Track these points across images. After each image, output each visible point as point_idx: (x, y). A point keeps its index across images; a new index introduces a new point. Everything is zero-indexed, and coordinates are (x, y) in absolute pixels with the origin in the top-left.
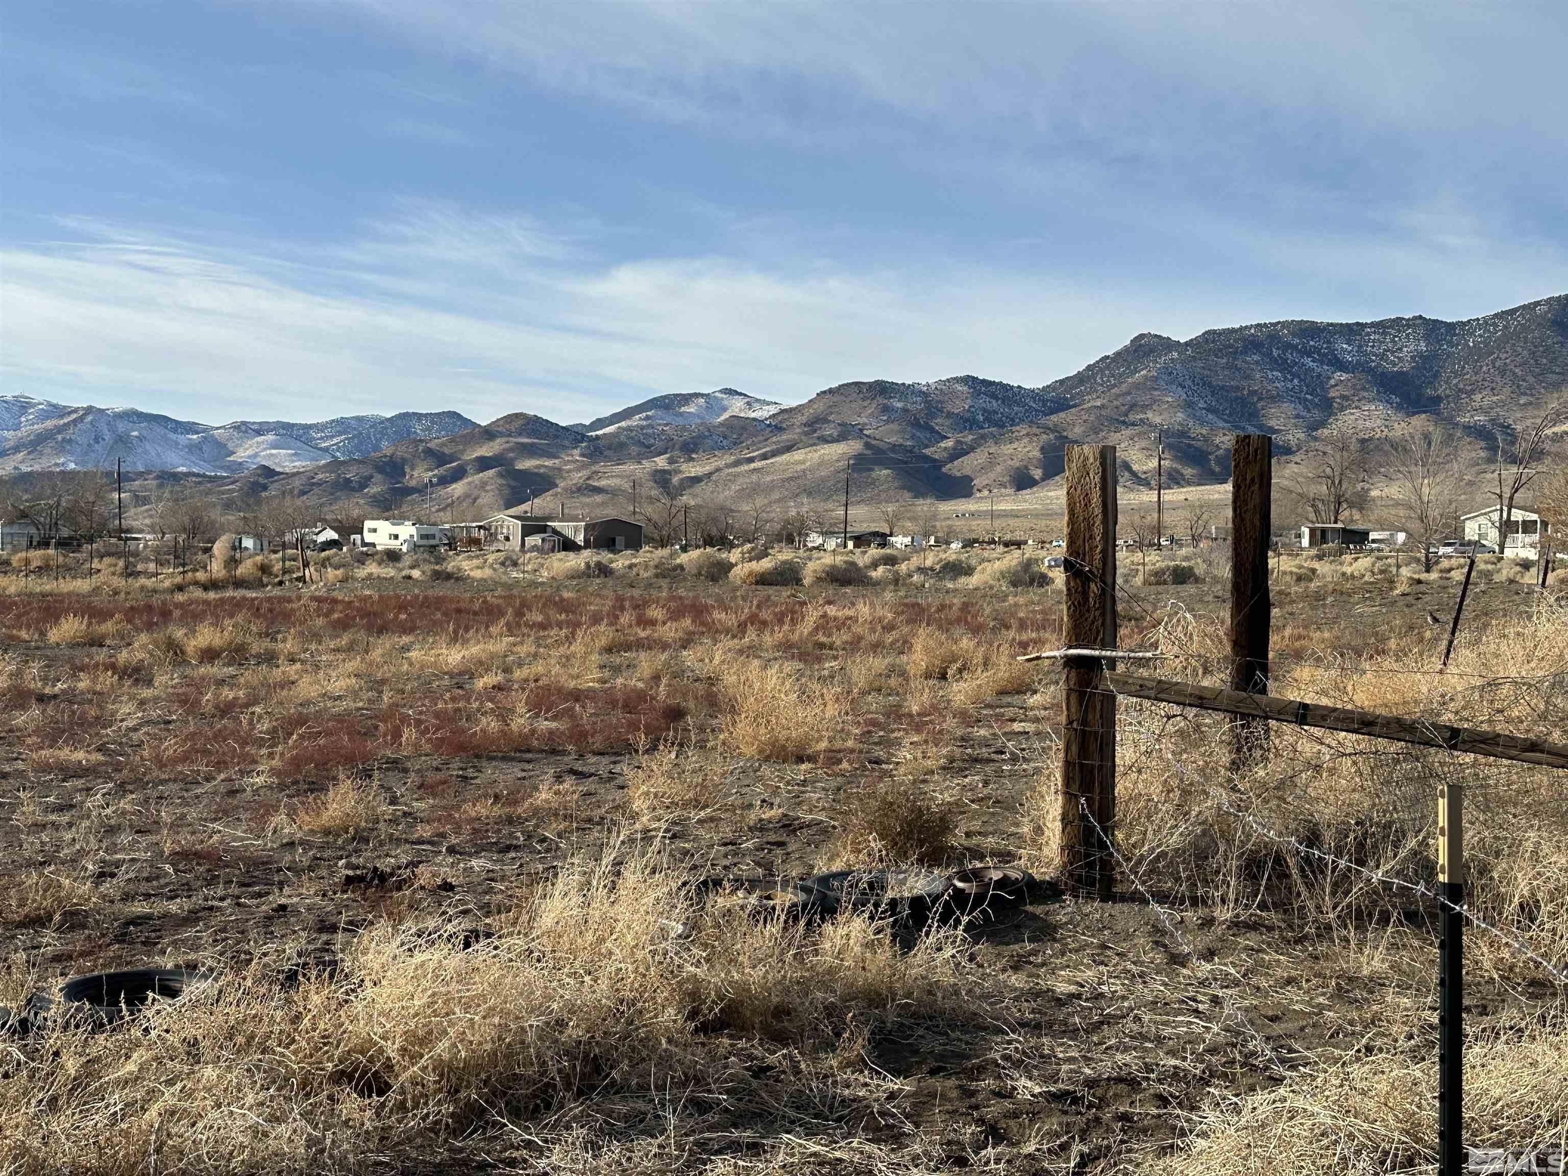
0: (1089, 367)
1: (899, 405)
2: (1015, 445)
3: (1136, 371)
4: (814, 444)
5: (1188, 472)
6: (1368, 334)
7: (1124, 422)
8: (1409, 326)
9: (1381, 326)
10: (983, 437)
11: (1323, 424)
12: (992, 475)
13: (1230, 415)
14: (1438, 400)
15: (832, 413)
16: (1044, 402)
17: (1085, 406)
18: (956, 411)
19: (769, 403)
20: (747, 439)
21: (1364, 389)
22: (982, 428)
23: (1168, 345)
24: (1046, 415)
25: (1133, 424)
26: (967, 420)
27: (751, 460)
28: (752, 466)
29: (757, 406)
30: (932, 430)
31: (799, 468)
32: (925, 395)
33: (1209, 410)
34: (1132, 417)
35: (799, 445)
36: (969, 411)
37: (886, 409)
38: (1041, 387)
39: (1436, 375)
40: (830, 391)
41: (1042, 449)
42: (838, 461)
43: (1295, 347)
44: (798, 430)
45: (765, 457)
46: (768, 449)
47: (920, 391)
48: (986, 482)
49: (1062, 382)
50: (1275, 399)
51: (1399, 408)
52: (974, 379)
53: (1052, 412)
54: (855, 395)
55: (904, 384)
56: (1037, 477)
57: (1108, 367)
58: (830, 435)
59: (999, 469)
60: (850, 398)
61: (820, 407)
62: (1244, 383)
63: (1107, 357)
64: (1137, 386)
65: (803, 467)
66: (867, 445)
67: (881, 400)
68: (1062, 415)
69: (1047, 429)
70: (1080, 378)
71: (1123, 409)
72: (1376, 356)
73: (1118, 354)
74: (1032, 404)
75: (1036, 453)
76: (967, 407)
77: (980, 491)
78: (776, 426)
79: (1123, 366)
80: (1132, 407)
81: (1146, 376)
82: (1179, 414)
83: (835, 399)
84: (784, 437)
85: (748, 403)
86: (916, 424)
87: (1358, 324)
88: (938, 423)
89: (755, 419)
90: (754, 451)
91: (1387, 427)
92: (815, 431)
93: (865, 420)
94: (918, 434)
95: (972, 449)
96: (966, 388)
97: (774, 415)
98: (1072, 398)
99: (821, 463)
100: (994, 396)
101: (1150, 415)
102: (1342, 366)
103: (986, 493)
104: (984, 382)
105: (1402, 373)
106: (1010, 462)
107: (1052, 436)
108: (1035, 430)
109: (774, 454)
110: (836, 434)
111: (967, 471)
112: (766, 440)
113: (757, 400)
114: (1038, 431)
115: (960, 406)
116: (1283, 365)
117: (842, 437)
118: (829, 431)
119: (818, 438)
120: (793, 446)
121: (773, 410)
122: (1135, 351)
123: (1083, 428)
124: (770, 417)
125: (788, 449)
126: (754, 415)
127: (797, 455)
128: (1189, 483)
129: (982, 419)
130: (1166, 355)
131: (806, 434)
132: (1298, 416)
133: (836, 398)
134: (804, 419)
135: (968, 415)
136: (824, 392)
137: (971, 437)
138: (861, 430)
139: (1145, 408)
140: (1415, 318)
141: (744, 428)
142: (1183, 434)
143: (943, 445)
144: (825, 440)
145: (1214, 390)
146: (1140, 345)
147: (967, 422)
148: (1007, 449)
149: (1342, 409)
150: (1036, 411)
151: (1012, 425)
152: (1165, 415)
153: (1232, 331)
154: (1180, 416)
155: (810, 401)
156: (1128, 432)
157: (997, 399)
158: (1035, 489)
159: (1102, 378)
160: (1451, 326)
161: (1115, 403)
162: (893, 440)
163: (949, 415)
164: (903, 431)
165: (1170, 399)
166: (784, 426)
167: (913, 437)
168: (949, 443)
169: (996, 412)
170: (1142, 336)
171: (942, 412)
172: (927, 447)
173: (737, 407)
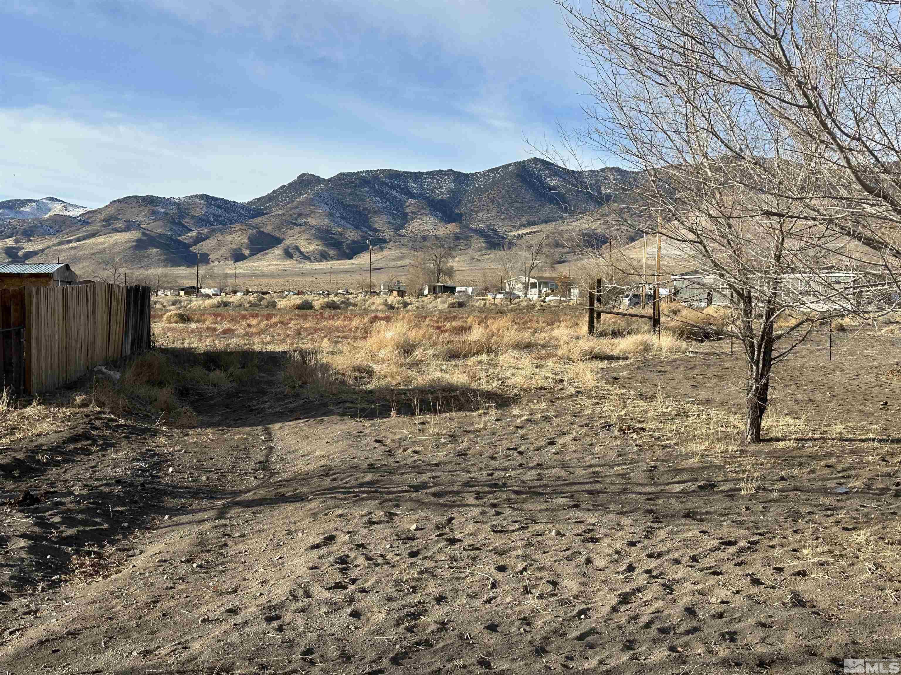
0: (274, 192)
1: (162, 210)
2: (233, 235)
3: (301, 194)
4: (110, 233)
5: (332, 252)
6: (425, 178)
7: (295, 224)
8: (446, 175)
9: (431, 174)
10: (213, 230)
11: (402, 227)
12: (220, 253)
13: (353, 221)
14: (461, 215)
15: (119, 214)
16: (249, 211)
17: (273, 214)
18: (197, 215)
19: (78, 207)
20: (65, 229)
21: (423, 208)
22: (213, 225)
23: (317, 180)
24: (250, 218)
25: (300, 225)
26: (204, 220)
27: (70, 242)
28: (71, 245)
29: (70, 208)
30: (183, 226)
31: (101, 247)
32: (179, 204)
33: (342, 218)
34: (299, 221)
35: (101, 233)
36: (204, 215)
37: (154, 213)
38: (246, 202)
39: (460, 202)
40: (119, 201)
41: (249, 238)
42: (126, 242)
43: (387, 184)
44: (99, 224)
45: (78, 240)
46: (80, 235)
47: (175, 203)
48: (217, 257)
49: (259, 199)
50: (377, 212)
51: (441, 220)
52: (207, 196)
53: (254, 217)
54: (134, 203)
55: (164, 198)
56: (246, 254)
57: (285, 192)
58: (120, 227)
59: (224, 249)
60: (131, 205)
61: (112, 210)
62: (361, 203)
63: (285, 186)
64: (302, 203)
65: (104, 246)
66: (144, 234)
67: (150, 207)
68: (260, 219)
69: (251, 227)
70: (270, 198)
71: (295, 216)
72: (429, 190)
73: (290, 184)
74: (241, 211)
75: (246, 241)
76: (203, 213)
77: (213, 262)
78: (84, 221)
79: (293, 191)
80: (300, 215)
81: (306, 198)
82: (326, 220)
83: (121, 206)
84: (90, 228)
85: (64, 206)
86: (173, 222)
87: (419, 172)
88: (187, 222)
89: (70, 217)
90: (71, 236)
91: (435, 229)
92: (110, 225)
93: (140, 219)
94: (174, 228)
95: (207, 238)
96: (202, 202)
97: (83, 214)
98: (265, 209)
99: (116, 244)
100: (219, 207)
101: (309, 220)
102: (412, 196)
103: (216, 263)
104: (213, 198)
105: (441, 200)
106: (230, 245)
107: (255, 231)
108: (244, 227)
109: (84, 238)
110: (123, 227)
111: (205, 251)
112: (79, 229)
113: (71, 205)
114: (246, 228)
115: (198, 212)
116: (380, 193)
117: (128, 229)
118: (119, 225)
119: (113, 229)
120: (96, 234)
121: (81, 211)
122: (300, 183)
123: (272, 227)
124: (80, 216)
125: (93, 235)
126: (68, 214)
127: (100, 239)
128: (332, 259)
129: (212, 220)
130: (317, 186)
131: (104, 226)
132: (389, 223)
133: (123, 205)
134: (102, 217)
135: (204, 217)
136: (115, 201)
137: (206, 230)
138: (139, 225)
139: (307, 216)
140: (449, 171)
141: (64, 222)
142: (328, 231)
143: (190, 234)
144: (116, 230)
145: (345, 207)
146: (303, 180)
147: (203, 221)
148: (229, 238)
149: (413, 219)
150: (245, 216)
151: (230, 224)
152: (318, 220)
153: (354, 174)
154: (326, 221)
155: (106, 206)
156: (297, 230)
157: (221, 208)
158: (245, 261)
159: (282, 198)
160: (467, 175)
161: (290, 212)
162: (159, 231)
163: (193, 217)
164: (165, 226)
165: (320, 211)
166: (90, 221)
167: (171, 230)
168: (194, 234)
169: (221, 216)
170: (303, 175)
171: (188, 215)
172: (180, 235)
173: (57, 209)
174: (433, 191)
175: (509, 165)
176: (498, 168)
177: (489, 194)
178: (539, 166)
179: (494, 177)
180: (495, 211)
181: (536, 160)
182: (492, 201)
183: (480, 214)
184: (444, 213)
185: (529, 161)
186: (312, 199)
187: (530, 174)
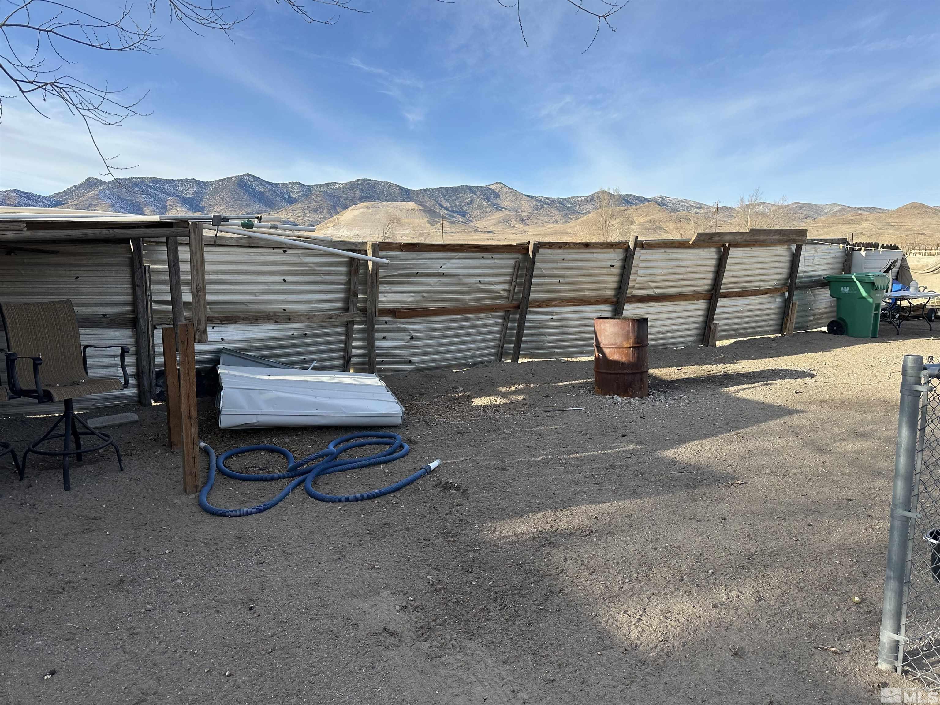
174: (182, 192)
175: (232, 177)
176: (224, 179)
177: (220, 196)
178: (251, 179)
179: (222, 185)
180: (225, 206)
181: (249, 175)
182: (223, 199)
183: (215, 207)
184: (191, 206)
185: (245, 175)
186: (98, 195)
187: (245, 184)
